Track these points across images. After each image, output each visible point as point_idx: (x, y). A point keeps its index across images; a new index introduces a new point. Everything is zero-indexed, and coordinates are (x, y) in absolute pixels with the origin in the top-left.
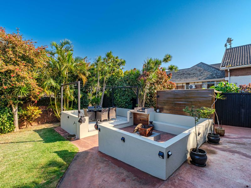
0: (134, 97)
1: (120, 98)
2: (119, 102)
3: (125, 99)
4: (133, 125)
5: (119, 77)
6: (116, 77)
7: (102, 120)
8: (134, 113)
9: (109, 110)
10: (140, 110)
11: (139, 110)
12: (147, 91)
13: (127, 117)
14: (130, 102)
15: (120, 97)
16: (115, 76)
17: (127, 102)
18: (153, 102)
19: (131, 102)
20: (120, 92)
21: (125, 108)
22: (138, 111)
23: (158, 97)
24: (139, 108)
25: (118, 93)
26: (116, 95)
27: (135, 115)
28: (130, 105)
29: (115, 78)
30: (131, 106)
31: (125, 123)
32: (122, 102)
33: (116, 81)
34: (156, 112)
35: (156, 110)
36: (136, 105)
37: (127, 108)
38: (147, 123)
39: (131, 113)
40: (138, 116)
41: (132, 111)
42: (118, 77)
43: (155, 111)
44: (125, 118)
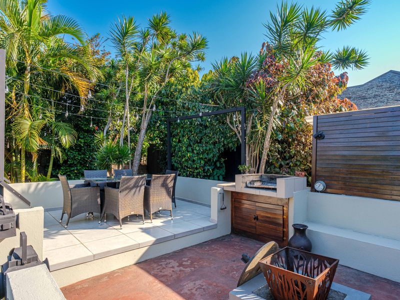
0: (230, 145)
1: (190, 149)
2: (186, 161)
3: (203, 153)
4: (229, 232)
5: (187, 89)
6: (180, 87)
7: (121, 217)
8: (232, 192)
9: (149, 183)
10: (257, 184)
11: (253, 182)
12: (275, 122)
13: (210, 206)
14: (218, 160)
15: (190, 145)
16: (176, 86)
17: (209, 160)
18: (291, 157)
19: (223, 160)
20: (191, 131)
21: (204, 177)
22: (247, 187)
23: (319, 137)
24: (249, 177)
25: (183, 136)
26: (180, 141)
27: (236, 198)
28: (219, 168)
29: (175, 90)
30: (222, 172)
31: (203, 229)
32: (194, 161)
33: (180, 100)
34: (314, 190)
35: (310, 185)
36: (240, 168)
37: (209, 179)
38: (281, 228)
39: (224, 193)
40: (246, 205)
41: (227, 185)
42: (184, 89)
43: (309, 188)
44: (203, 210)
